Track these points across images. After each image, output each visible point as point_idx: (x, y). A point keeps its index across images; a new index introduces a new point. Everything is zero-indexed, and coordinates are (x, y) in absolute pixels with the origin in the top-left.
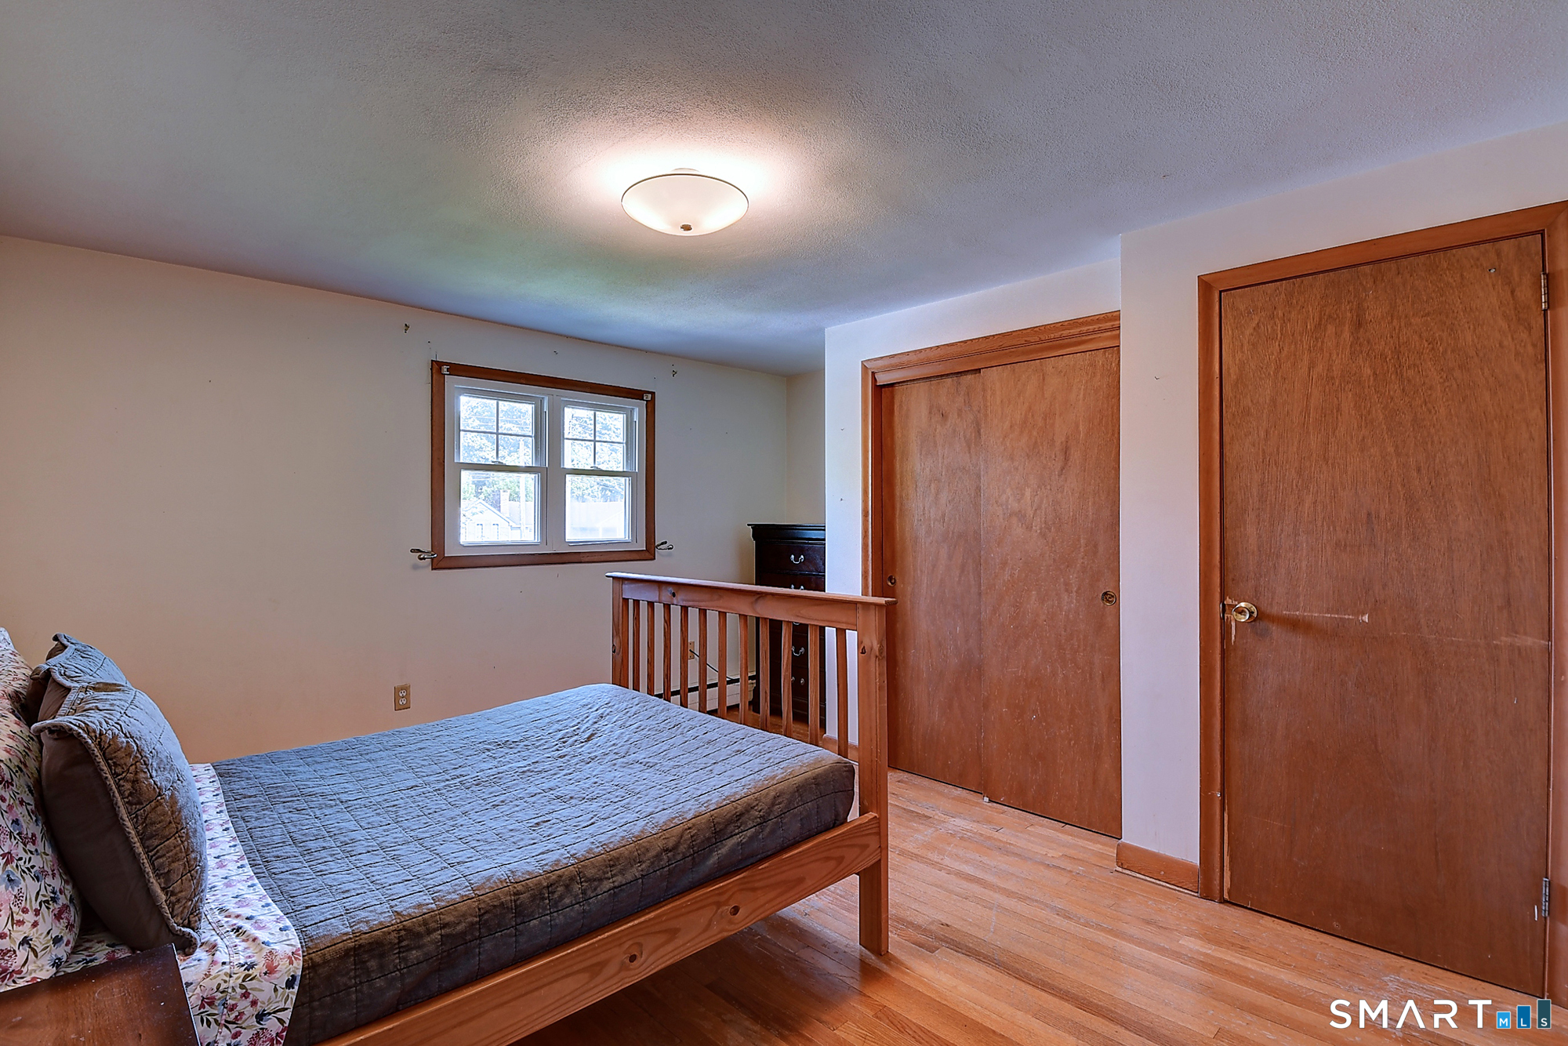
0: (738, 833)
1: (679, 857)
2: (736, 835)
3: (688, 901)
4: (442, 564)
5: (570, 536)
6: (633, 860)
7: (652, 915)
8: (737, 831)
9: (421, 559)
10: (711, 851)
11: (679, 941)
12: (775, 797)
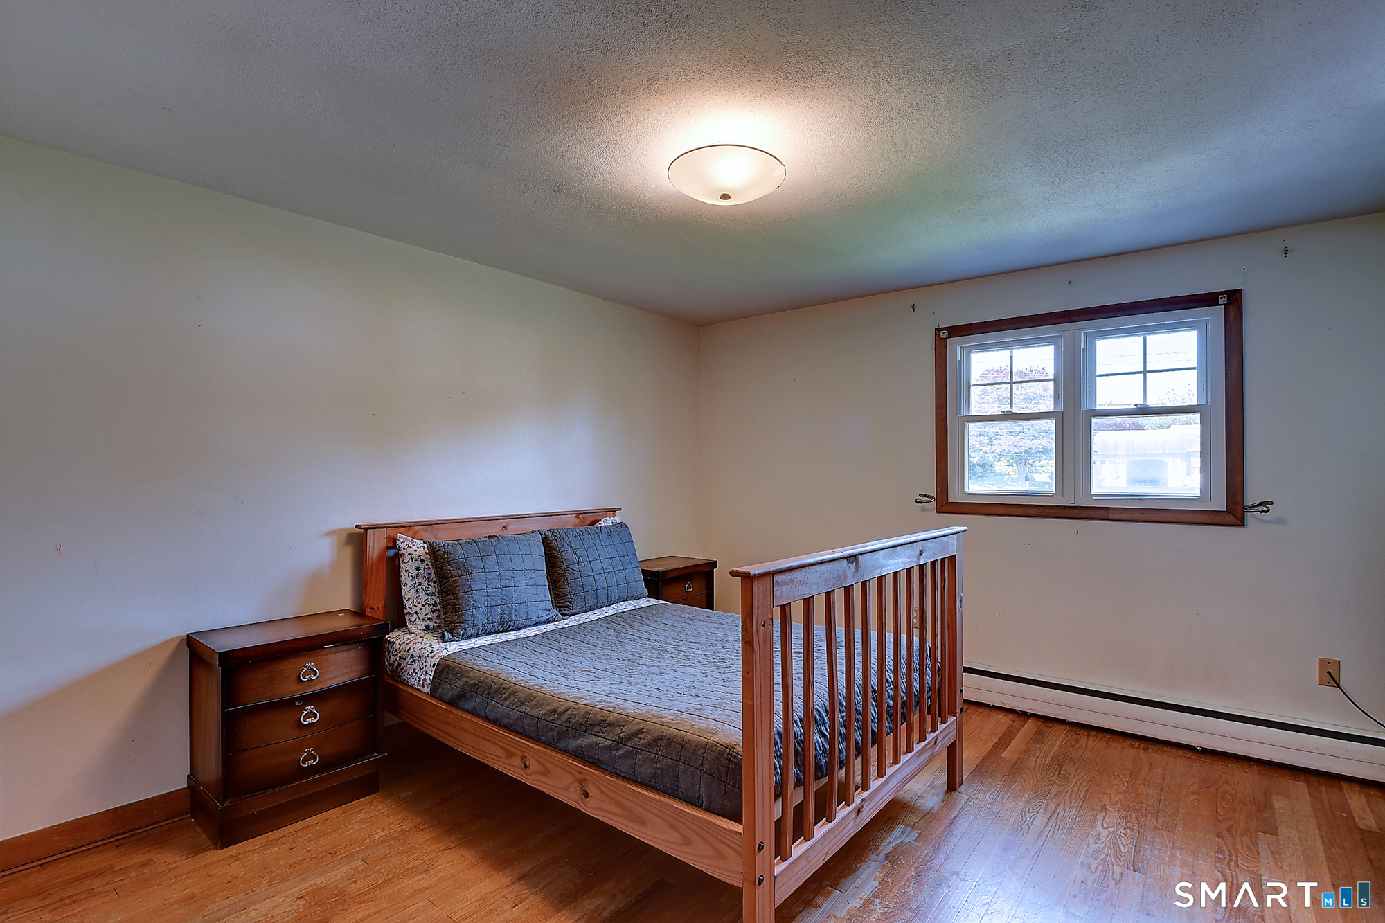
0: (601, 737)
1: (560, 722)
2: (598, 736)
3: (557, 757)
4: (944, 509)
5: (1095, 489)
6: (540, 705)
7: (536, 747)
8: (601, 734)
9: (918, 503)
10: (580, 735)
11: (544, 779)
12: (640, 730)
